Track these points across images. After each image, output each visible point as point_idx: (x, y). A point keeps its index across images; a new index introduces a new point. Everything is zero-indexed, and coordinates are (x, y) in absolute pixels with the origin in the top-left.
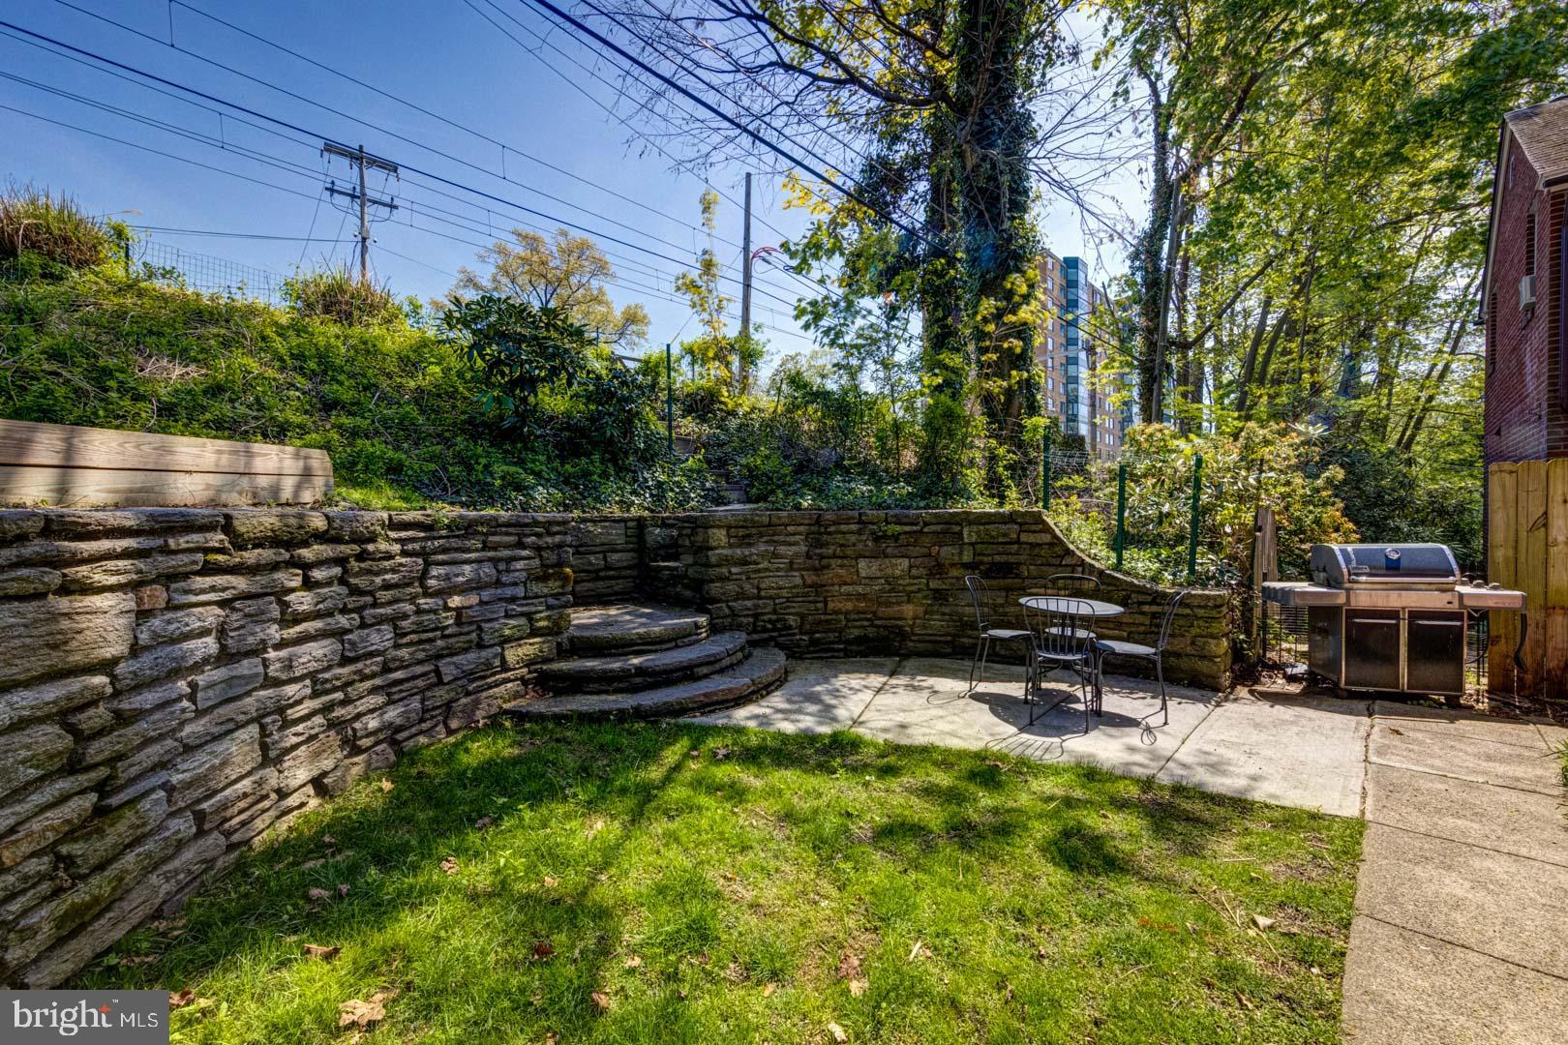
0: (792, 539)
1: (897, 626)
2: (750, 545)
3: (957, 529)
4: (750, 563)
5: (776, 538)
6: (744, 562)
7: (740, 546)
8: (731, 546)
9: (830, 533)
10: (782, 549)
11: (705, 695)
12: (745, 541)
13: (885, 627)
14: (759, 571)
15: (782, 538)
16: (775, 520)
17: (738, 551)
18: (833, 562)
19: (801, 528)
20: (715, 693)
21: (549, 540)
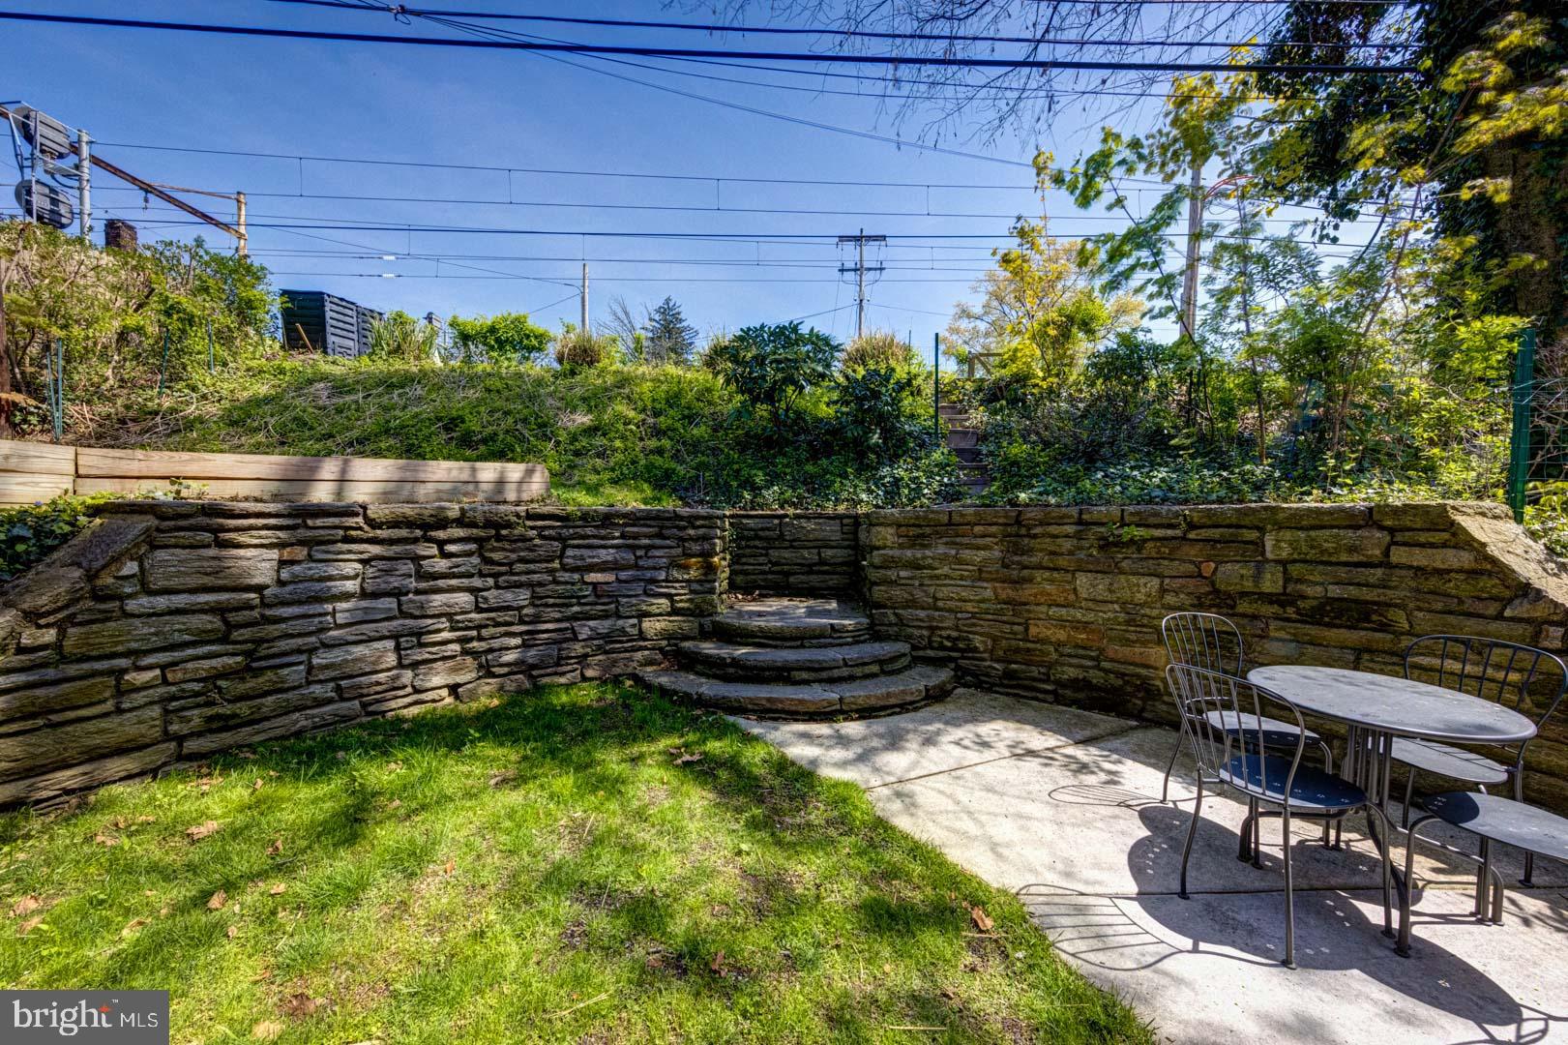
0: (980, 541)
1: (1138, 676)
2: (924, 546)
3: (1254, 535)
4: (924, 568)
5: (958, 540)
6: (915, 565)
7: (912, 546)
8: (901, 546)
9: (1035, 536)
10: (966, 554)
11: (769, 700)
12: (917, 541)
13: (1122, 675)
14: (938, 577)
15: (965, 540)
16: (956, 518)
17: (909, 553)
18: (1039, 575)
19: (994, 529)
20: (781, 701)
21: (692, 532)
